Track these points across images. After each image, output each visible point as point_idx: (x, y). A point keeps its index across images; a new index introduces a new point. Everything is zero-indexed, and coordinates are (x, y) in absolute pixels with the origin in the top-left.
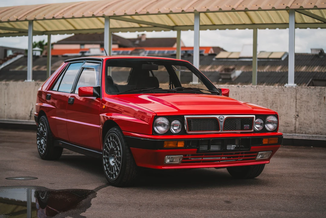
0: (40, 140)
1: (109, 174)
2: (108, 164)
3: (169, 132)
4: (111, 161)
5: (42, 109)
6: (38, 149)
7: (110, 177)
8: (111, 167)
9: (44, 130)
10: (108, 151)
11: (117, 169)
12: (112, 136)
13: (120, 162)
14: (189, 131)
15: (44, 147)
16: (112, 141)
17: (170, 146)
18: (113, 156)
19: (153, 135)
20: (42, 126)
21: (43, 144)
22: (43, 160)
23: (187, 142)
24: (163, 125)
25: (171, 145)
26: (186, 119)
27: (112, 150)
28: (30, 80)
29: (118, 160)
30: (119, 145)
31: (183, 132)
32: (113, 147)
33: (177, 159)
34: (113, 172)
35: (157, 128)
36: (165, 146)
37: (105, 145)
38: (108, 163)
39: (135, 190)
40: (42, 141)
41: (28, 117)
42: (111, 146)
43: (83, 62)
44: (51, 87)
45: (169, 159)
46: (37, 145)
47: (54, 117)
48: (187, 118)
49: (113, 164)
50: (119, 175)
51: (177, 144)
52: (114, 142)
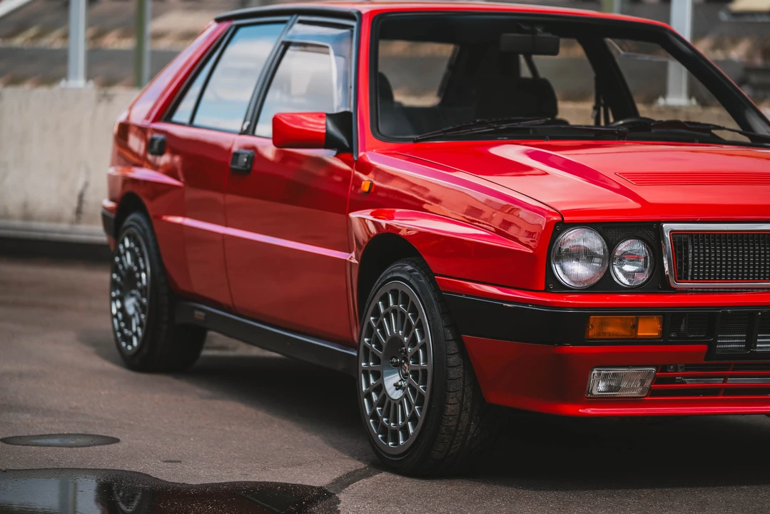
0: (122, 300)
1: (384, 430)
2: (378, 395)
3: (605, 283)
4: (391, 381)
5: (129, 188)
6: (115, 332)
7: (385, 439)
8: (390, 403)
9: (137, 263)
10: (379, 346)
11: (414, 413)
12: (395, 293)
13: (425, 389)
14: (679, 279)
15: (137, 326)
16: (395, 311)
17: (610, 334)
18: (398, 366)
19: (547, 290)
20: (130, 249)
21: (134, 315)
22: (132, 374)
23: (670, 319)
24: (588, 255)
25: (614, 329)
26: (667, 235)
27: (395, 342)
28: (77, 82)
29: (416, 378)
30: (420, 326)
31: (657, 282)
32: (397, 332)
33: (633, 381)
34: (396, 421)
35: (562, 268)
36: (592, 333)
37: (370, 324)
38: (380, 388)
39: (479, 489)
40: (130, 304)
41: (69, 213)
42: (393, 328)
43: (284, 22)
44: (166, 111)
45: (605, 377)
46: (109, 318)
47: (179, 220)
48: (673, 233)
49: (396, 395)
50: (420, 435)
51: (635, 327)
52: (403, 315)
